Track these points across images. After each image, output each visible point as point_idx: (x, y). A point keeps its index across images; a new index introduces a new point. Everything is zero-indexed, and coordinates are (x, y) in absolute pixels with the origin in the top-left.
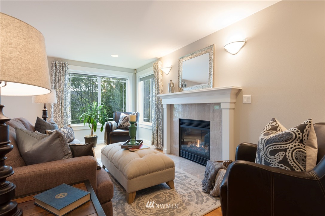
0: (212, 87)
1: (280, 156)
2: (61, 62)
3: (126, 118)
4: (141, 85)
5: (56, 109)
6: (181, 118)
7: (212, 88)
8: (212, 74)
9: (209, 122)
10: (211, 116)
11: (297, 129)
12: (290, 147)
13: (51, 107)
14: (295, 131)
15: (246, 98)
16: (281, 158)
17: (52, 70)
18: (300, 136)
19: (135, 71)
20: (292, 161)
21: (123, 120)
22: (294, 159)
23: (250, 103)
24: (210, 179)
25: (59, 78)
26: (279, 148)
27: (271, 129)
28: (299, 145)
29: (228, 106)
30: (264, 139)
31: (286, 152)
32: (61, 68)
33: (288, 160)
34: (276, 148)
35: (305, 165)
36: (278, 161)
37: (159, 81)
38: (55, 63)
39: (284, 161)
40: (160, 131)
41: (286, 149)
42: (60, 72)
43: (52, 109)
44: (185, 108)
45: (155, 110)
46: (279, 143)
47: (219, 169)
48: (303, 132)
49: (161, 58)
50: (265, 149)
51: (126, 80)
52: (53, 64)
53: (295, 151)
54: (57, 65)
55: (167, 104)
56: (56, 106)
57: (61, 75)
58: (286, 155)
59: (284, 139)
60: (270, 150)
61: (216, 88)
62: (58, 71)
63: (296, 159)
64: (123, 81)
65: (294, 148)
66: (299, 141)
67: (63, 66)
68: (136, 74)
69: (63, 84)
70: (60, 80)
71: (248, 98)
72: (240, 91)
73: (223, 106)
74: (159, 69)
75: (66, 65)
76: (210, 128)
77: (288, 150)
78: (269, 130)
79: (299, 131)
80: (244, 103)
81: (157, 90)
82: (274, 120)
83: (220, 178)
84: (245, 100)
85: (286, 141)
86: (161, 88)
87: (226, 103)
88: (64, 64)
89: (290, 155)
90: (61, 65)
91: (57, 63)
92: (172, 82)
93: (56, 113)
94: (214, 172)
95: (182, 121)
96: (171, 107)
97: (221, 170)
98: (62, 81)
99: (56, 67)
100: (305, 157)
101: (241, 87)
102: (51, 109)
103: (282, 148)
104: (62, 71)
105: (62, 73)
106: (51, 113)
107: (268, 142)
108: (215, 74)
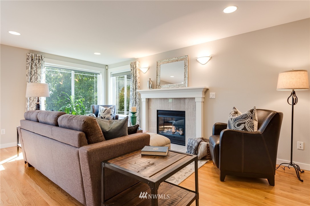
0: (187, 86)
1: (242, 126)
2: (38, 55)
3: (107, 110)
4: (112, 81)
5: (32, 102)
6: (159, 109)
7: (187, 88)
8: (187, 76)
9: (184, 112)
10: (186, 107)
11: (249, 112)
12: (247, 121)
13: (27, 100)
14: (249, 113)
15: (212, 94)
16: (243, 127)
17: (27, 63)
18: (251, 115)
19: (107, 67)
20: (248, 128)
21: (103, 113)
22: (249, 127)
23: (215, 98)
24: (194, 149)
25: (35, 71)
26: (242, 122)
27: (234, 113)
28: (250, 120)
29: (201, 100)
30: (233, 118)
31: (245, 124)
32: (38, 61)
33: (246, 128)
34: (240, 122)
35: (254, 130)
36: (242, 129)
37: (137, 78)
38: (31, 55)
39: (245, 128)
40: (138, 121)
41: (245, 122)
42: (36, 65)
43: (29, 102)
44: (163, 101)
45: (133, 103)
46: (242, 120)
47: (200, 142)
48: (252, 113)
49: (138, 58)
50: (234, 124)
51: (98, 75)
52: (28, 56)
53: (249, 123)
54: (33, 58)
55: (146, 98)
56: (32, 100)
57: (37, 68)
58: (245, 126)
59: (244, 117)
60: (237, 124)
61: (190, 87)
62: (34, 64)
63: (250, 127)
64: (95, 76)
65: (249, 121)
66: (250, 118)
67: (39, 59)
68: (107, 69)
69: (39, 77)
70: (36, 73)
71: (213, 95)
72: (207, 89)
73: (196, 100)
74: (137, 68)
75: (43, 58)
76: (185, 117)
77: (246, 123)
78: (234, 114)
79: (251, 113)
80: (210, 98)
81: (134, 86)
82: (234, 108)
83: (201, 148)
84: (211, 96)
85: (245, 118)
86: (138, 85)
87: (199, 97)
88: (40, 57)
89: (247, 125)
90: (38, 58)
91: (33, 56)
92: (151, 80)
93: (31, 106)
94: (197, 144)
95: (159, 112)
96: (148, 100)
97: (202, 142)
98: (38, 75)
99: (32, 60)
100: (254, 125)
101: (208, 87)
102: (27, 102)
103: (243, 122)
104: (38, 64)
105: (38, 66)
106: (27, 106)
107: (236, 120)
108: (189, 76)
